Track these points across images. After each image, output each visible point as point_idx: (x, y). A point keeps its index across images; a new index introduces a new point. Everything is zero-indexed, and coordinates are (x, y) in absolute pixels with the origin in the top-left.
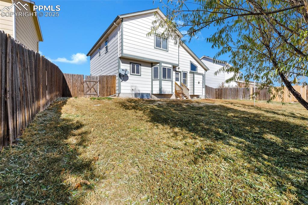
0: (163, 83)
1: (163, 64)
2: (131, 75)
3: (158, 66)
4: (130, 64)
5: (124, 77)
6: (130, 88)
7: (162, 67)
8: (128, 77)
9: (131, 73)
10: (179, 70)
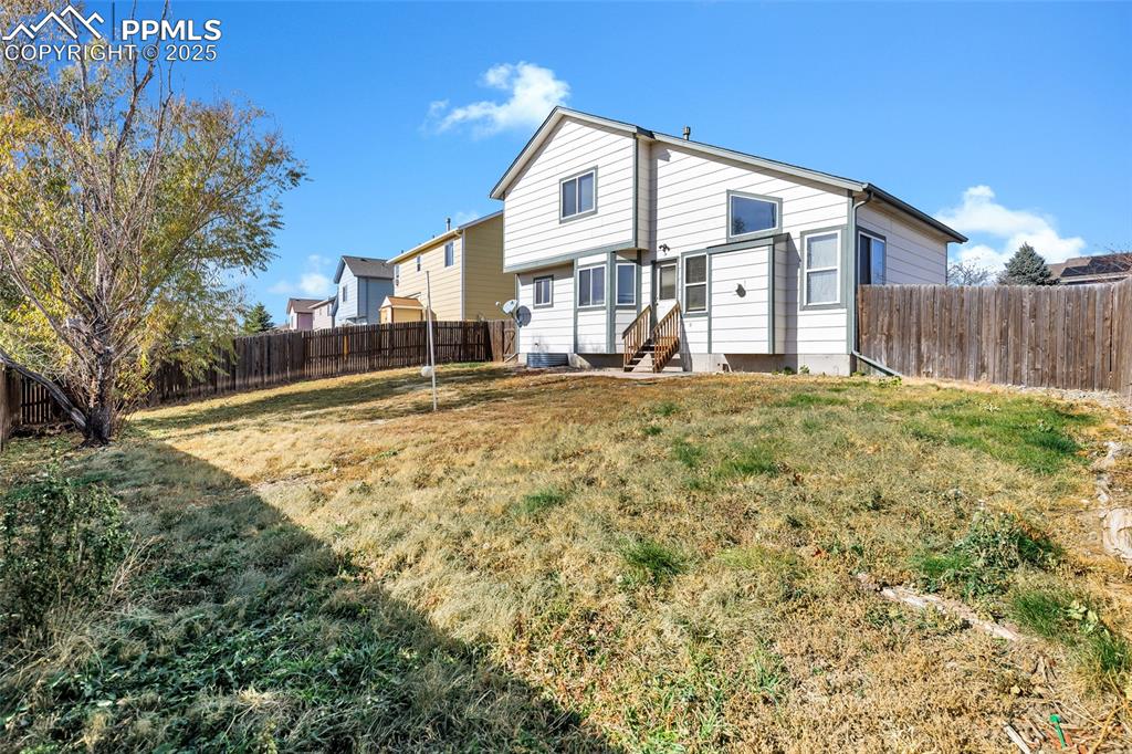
0: (582, 318)
2: (535, 308)
4: (534, 283)
5: (525, 316)
6: (530, 340)
8: (530, 314)
9: (535, 304)
10: (670, 255)
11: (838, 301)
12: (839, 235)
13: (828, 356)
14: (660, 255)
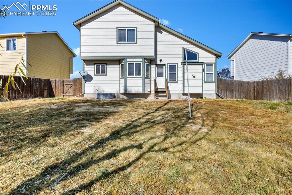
0: (129, 81)
1: (129, 60)
2: (95, 75)
3: (124, 62)
4: (95, 65)
5: (88, 78)
6: (92, 88)
7: (128, 63)
8: (92, 78)
9: (96, 74)
10: (162, 63)
11: (213, 81)
12: (214, 65)
13: (211, 94)
14: (159, 63)
